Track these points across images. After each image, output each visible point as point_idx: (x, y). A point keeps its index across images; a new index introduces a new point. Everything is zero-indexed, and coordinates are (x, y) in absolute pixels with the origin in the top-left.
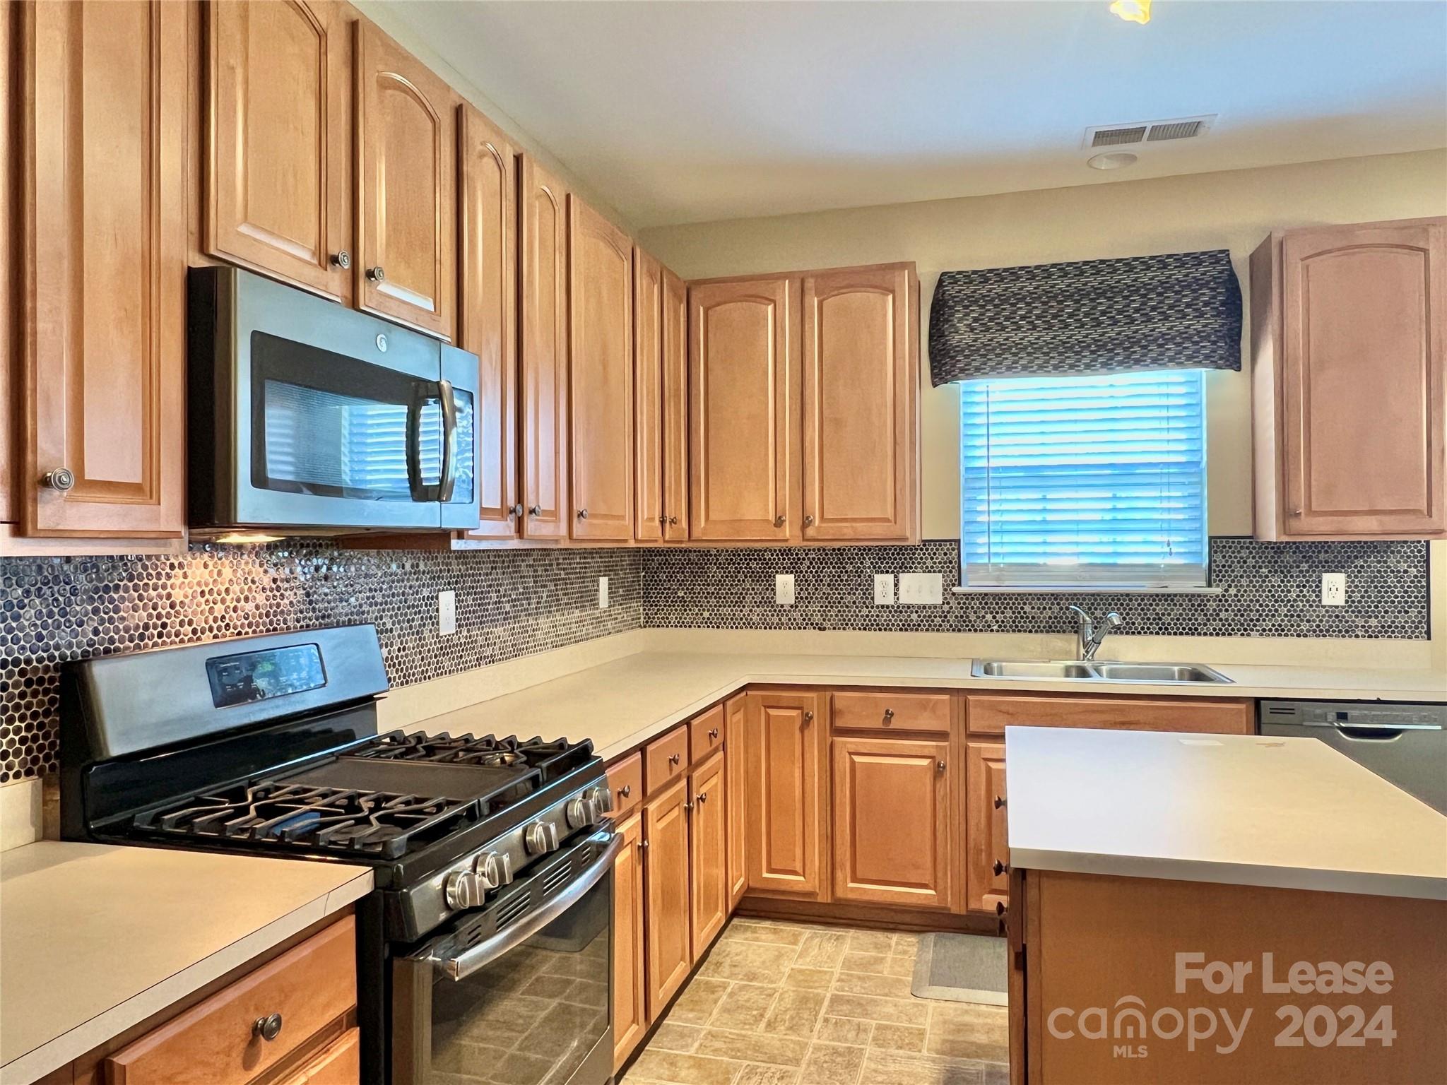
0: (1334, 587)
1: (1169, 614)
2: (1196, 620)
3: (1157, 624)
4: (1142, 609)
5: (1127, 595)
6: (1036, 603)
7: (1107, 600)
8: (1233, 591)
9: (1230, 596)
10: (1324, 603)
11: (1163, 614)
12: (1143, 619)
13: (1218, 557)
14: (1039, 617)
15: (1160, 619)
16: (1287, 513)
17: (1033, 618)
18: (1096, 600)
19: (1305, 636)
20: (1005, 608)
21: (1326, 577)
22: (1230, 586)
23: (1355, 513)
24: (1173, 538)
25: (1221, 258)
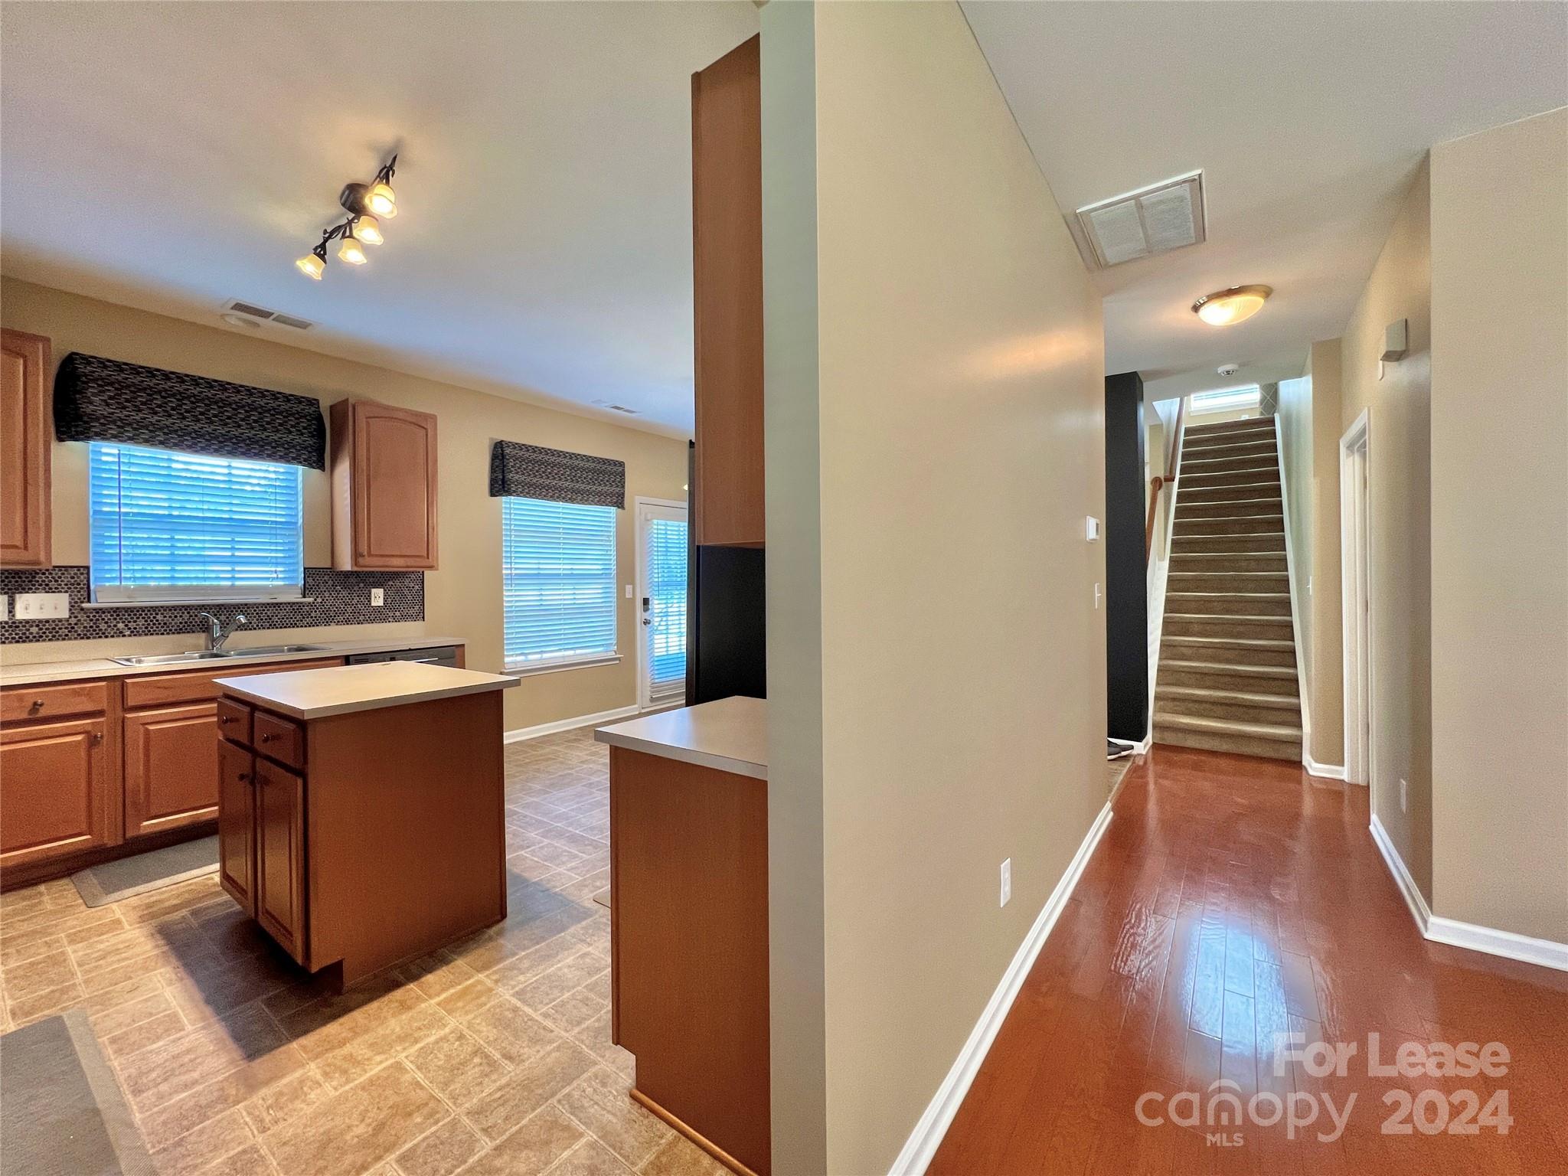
0: (378, 597)
1: (277, 616)
2: (296, 618)
3: (268, 622)
4: (257, 614)
5: (246, 605)
6: (168, 614)
7: (230, 608)
8: (319, 600)
9: (318, 603)
10: (372, 605)
11: (272, 616)
12: (257, 620)
13: (310, 580)
14: (170, 623)
15: (270, 619)
16: (356, 555)
17: (165, 624)
18: (220, 609)
19: (362, 623)
20: (138, 618)
21: (374, 591)
22: (317, 597)
23: (393, 556)
24: (280, 569)
25: (313, 402)
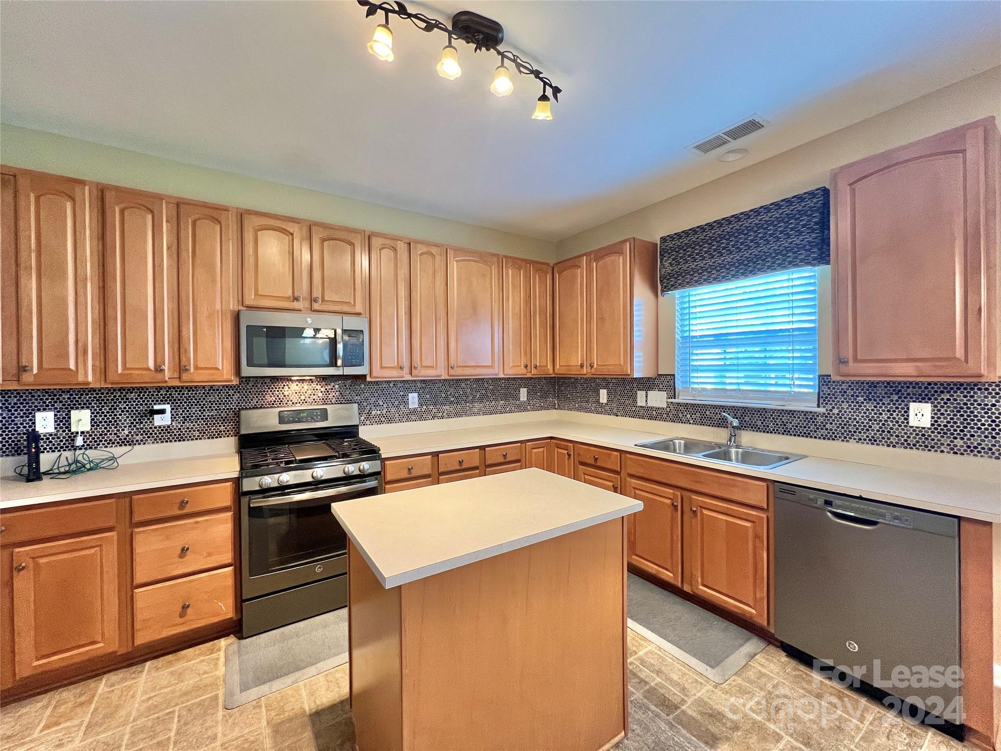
0: (921, 413)
1: (791, 423)
2: (809, 428)
3: (783, 428)
4: (773, 418)
5: (764, 409)
6: (713, 411)
7: (752, 411)
8: (836, 411)
9: (834, 414)
10: (911, 424)
11: (787, 423)
12: (774, 424)
13: (825, 389)
14: (714, 418)
15: (785, 425)
17: (711, 418)
18: (745, 410)
19: (894, 446)
20: (697, 412)
21: (911, 405)
22: (833, 408)
23: (896, 361)
24: (796, 376)
